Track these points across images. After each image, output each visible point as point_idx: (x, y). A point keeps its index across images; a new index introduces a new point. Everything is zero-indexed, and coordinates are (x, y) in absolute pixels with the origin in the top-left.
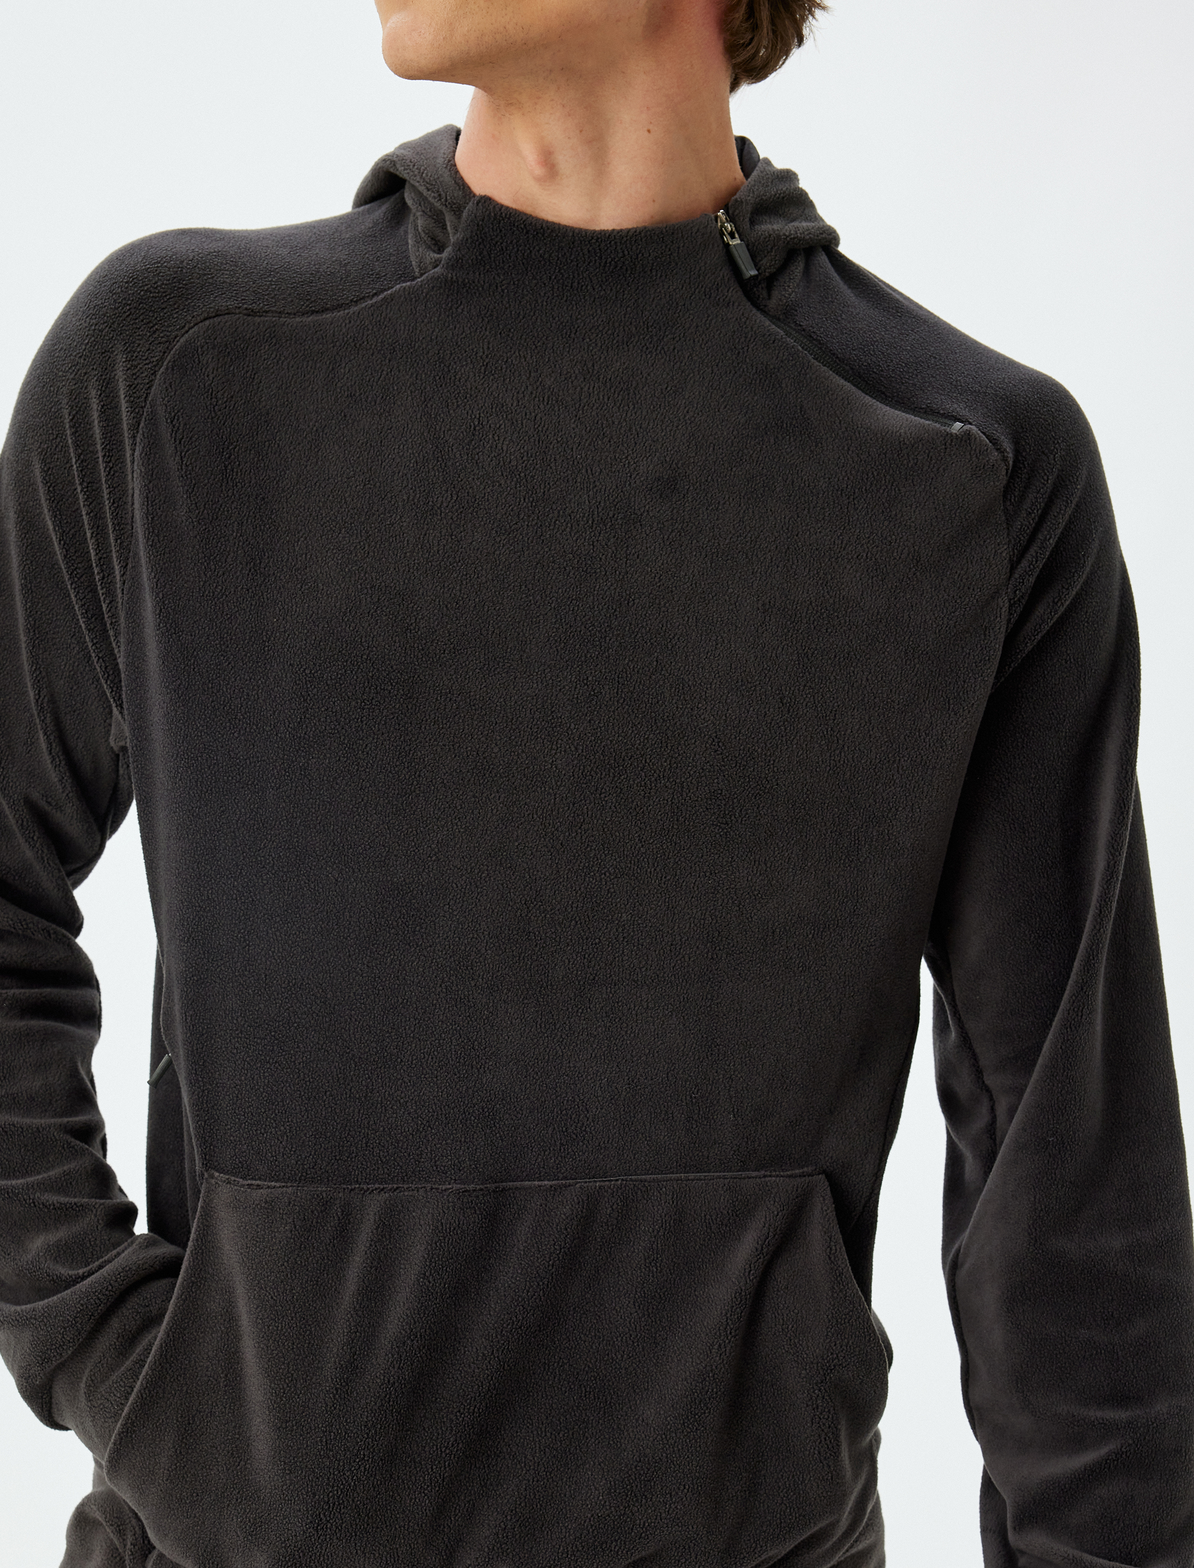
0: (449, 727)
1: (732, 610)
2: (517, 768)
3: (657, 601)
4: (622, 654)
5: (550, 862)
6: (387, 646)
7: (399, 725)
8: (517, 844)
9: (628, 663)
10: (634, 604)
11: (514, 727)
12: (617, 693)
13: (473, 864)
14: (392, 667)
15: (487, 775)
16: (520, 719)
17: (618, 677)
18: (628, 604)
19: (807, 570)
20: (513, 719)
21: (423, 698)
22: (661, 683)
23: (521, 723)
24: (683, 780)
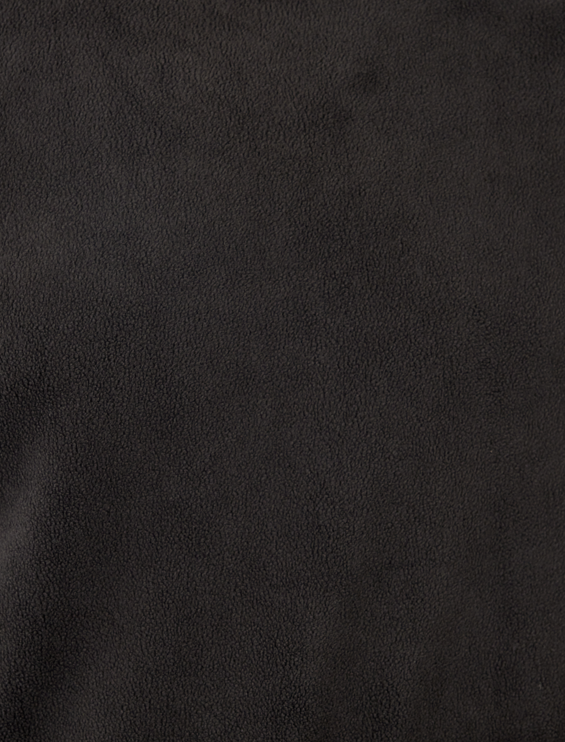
0: (204, 346)
1: (461, 184)
2: (280, 371)
3: (388, 187)
4: (365, 243)
5: (329, 455)
6: (121, 284)
7: (150, 354)
8: (292, 443)
9: (373, 251)
10: (366, 193)
11: (269, 333)
12: (368, 280)
13: (251, 470)
14: (131, 302)
15: (250, 384)
16: (274, 324)
17: (366, 265)
18: (360, 194)
19: (521, 136)
20: (266, 325)
21: (170, 323)
22: (411, 263)
23: (275, 328)
24: (451, 354)
